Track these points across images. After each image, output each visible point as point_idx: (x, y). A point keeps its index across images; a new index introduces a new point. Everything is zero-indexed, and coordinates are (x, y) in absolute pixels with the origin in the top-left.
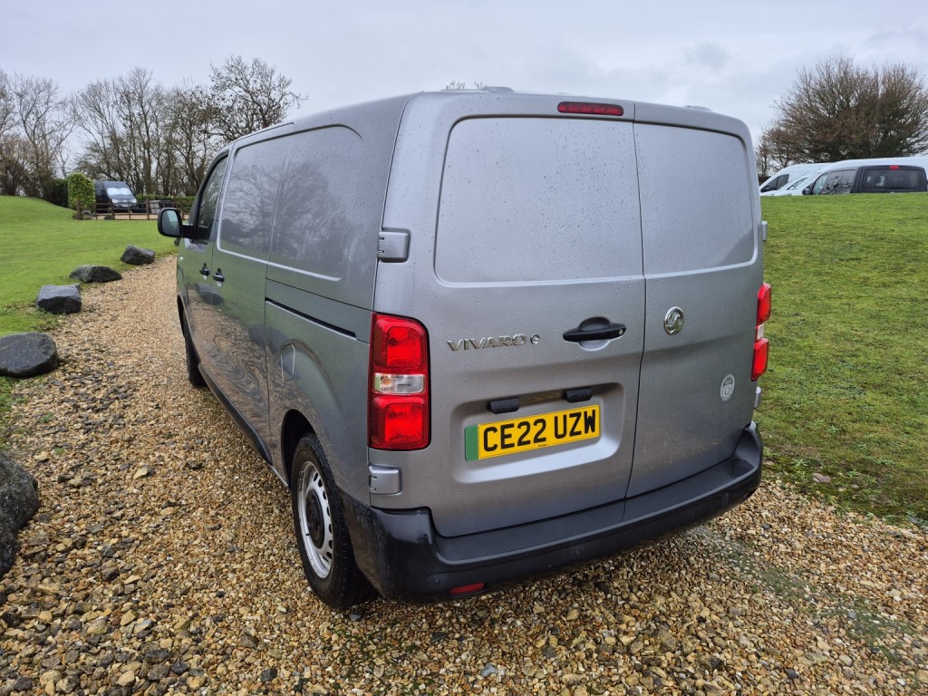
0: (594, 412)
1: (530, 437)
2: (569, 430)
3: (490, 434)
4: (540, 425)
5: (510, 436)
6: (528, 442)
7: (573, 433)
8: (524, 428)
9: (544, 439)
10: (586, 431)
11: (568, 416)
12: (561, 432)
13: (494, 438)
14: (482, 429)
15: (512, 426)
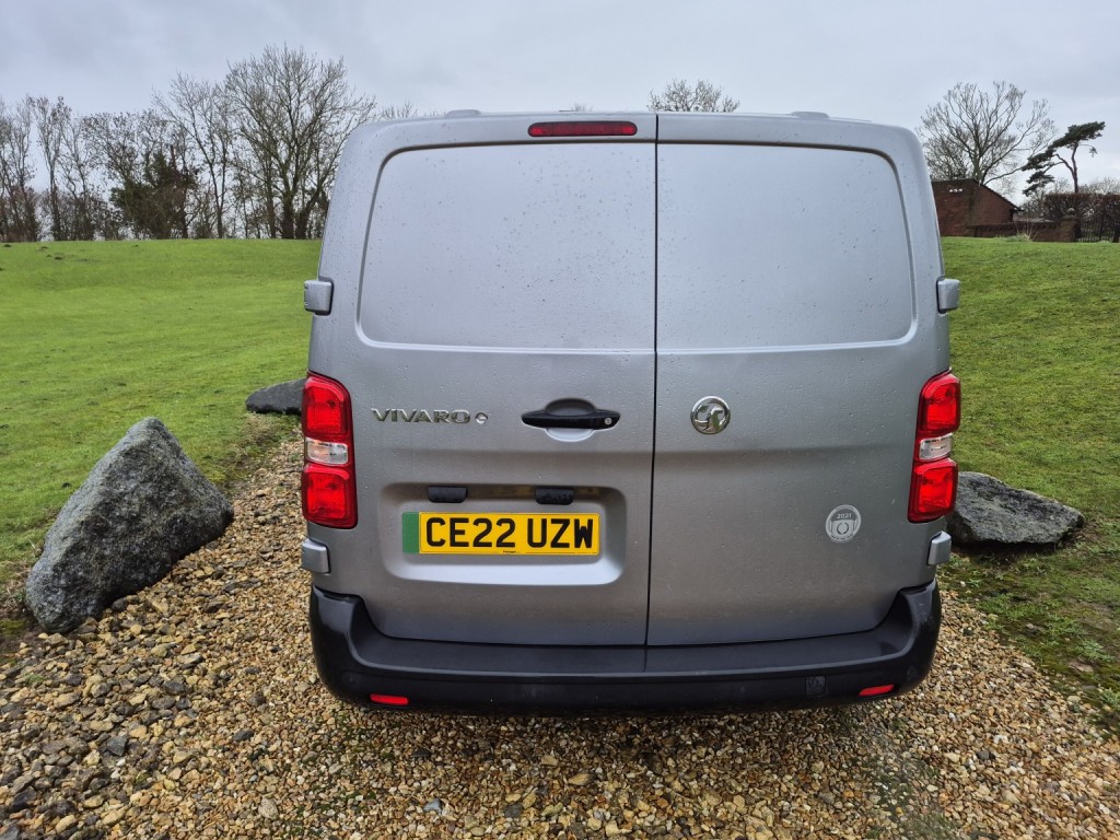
0: (590, 522)
1: (492, 537)
2: (550, 538)
3: (435, 526)
4: (506, 527)
5: (462, 532)
6: (489, 545)
7: (555, 544)
8: (483, 527)
9: (512, 545)
10: (578, 545)
11: (549, 522)
12: (537, 538)
13: (441, 532)
14: (424, 518)
15: (466, 521)
